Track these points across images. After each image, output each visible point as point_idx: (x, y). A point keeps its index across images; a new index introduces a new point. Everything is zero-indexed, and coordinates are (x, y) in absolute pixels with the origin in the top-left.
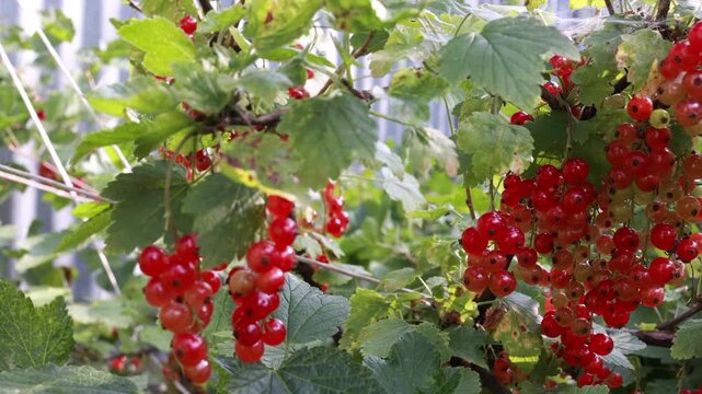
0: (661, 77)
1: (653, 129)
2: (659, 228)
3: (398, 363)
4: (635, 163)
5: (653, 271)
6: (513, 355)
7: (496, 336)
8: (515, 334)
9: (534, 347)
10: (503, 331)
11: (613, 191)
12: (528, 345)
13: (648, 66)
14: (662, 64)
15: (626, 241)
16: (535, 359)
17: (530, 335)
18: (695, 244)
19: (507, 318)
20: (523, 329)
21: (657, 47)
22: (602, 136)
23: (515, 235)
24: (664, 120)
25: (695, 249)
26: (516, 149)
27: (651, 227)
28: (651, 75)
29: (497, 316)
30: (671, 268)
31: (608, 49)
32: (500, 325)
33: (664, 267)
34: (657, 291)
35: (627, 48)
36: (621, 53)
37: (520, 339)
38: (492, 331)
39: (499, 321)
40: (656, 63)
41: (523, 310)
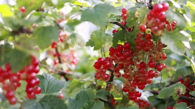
0: (148, 20)
1: (147, 34)
2: (151, 62)
3: (78, 99)
4: (142, 44)
5: (149, 74)
6: (115, 97)
7: (110, 92)
8: (116, 91)
9: (121, 95)
10: (112, 90)
11: (138, 52)
12: (119, 94)
13: (144, 17)
14: (148, 16)
15: (143, 65)
16: (121, 98)
17: (120, 92)
18: (161, 66)
19: (113, 87)
20: (118, 90)
21: (147, 11)
22: (134, 36)
23: (108, 64)
24: (149, 32)
25: (162, 68)
26: (107, 40)
27: (149, 61)
28: (145, 19)
29: (111, 86)
30: (154, 73)
31: (133, 12)
32: (111, 89)
33: (152, 73)
34: (150, 79)
35: (139, 12)
36: (137, 13)
37: (117, 93)
38: (109, 91)
39: (111, 88)
40: (146, 16)
41: (118, 85)
